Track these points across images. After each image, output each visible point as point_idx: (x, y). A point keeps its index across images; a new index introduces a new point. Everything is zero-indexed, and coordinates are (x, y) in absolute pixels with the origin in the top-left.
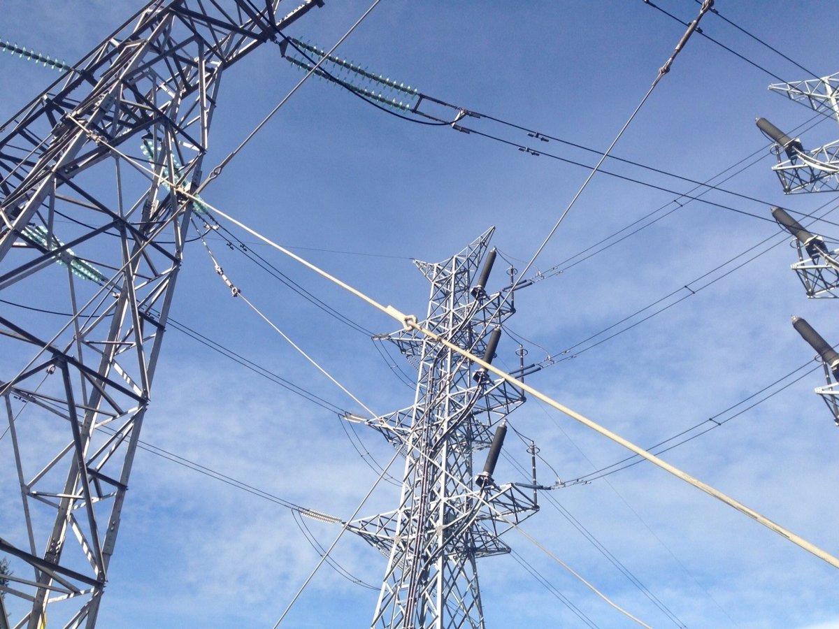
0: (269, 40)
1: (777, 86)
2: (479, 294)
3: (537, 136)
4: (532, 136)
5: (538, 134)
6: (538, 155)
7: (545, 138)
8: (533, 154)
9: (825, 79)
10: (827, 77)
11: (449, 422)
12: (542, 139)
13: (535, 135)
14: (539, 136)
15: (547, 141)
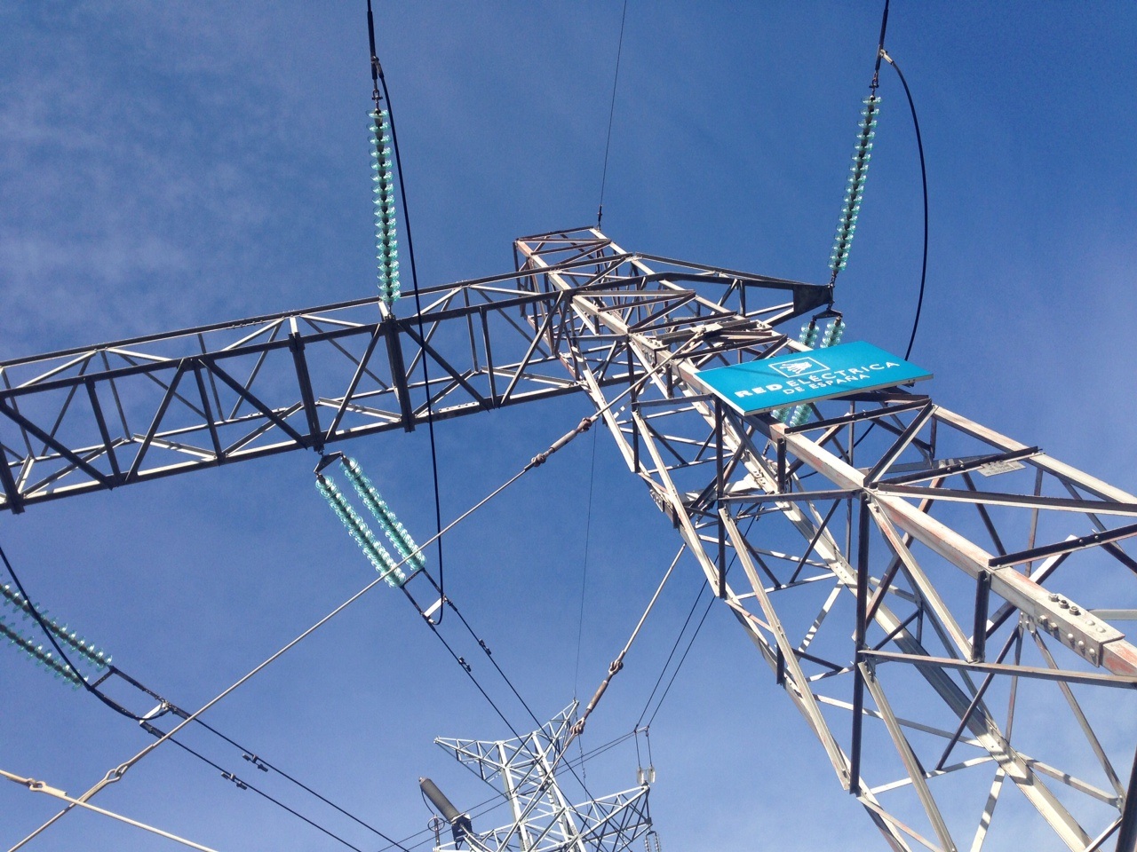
1: (445, 741)
3: (254, 762)
4: (248, 759)
5: (257, 758)
6: (245, 788)
7: (265, 766)
8: (238, 785)
9: (500, 743)
10: (503, 742)
12: (260, 767)
13: (253, 758)
14: (258, 761)
15: (266, 770)
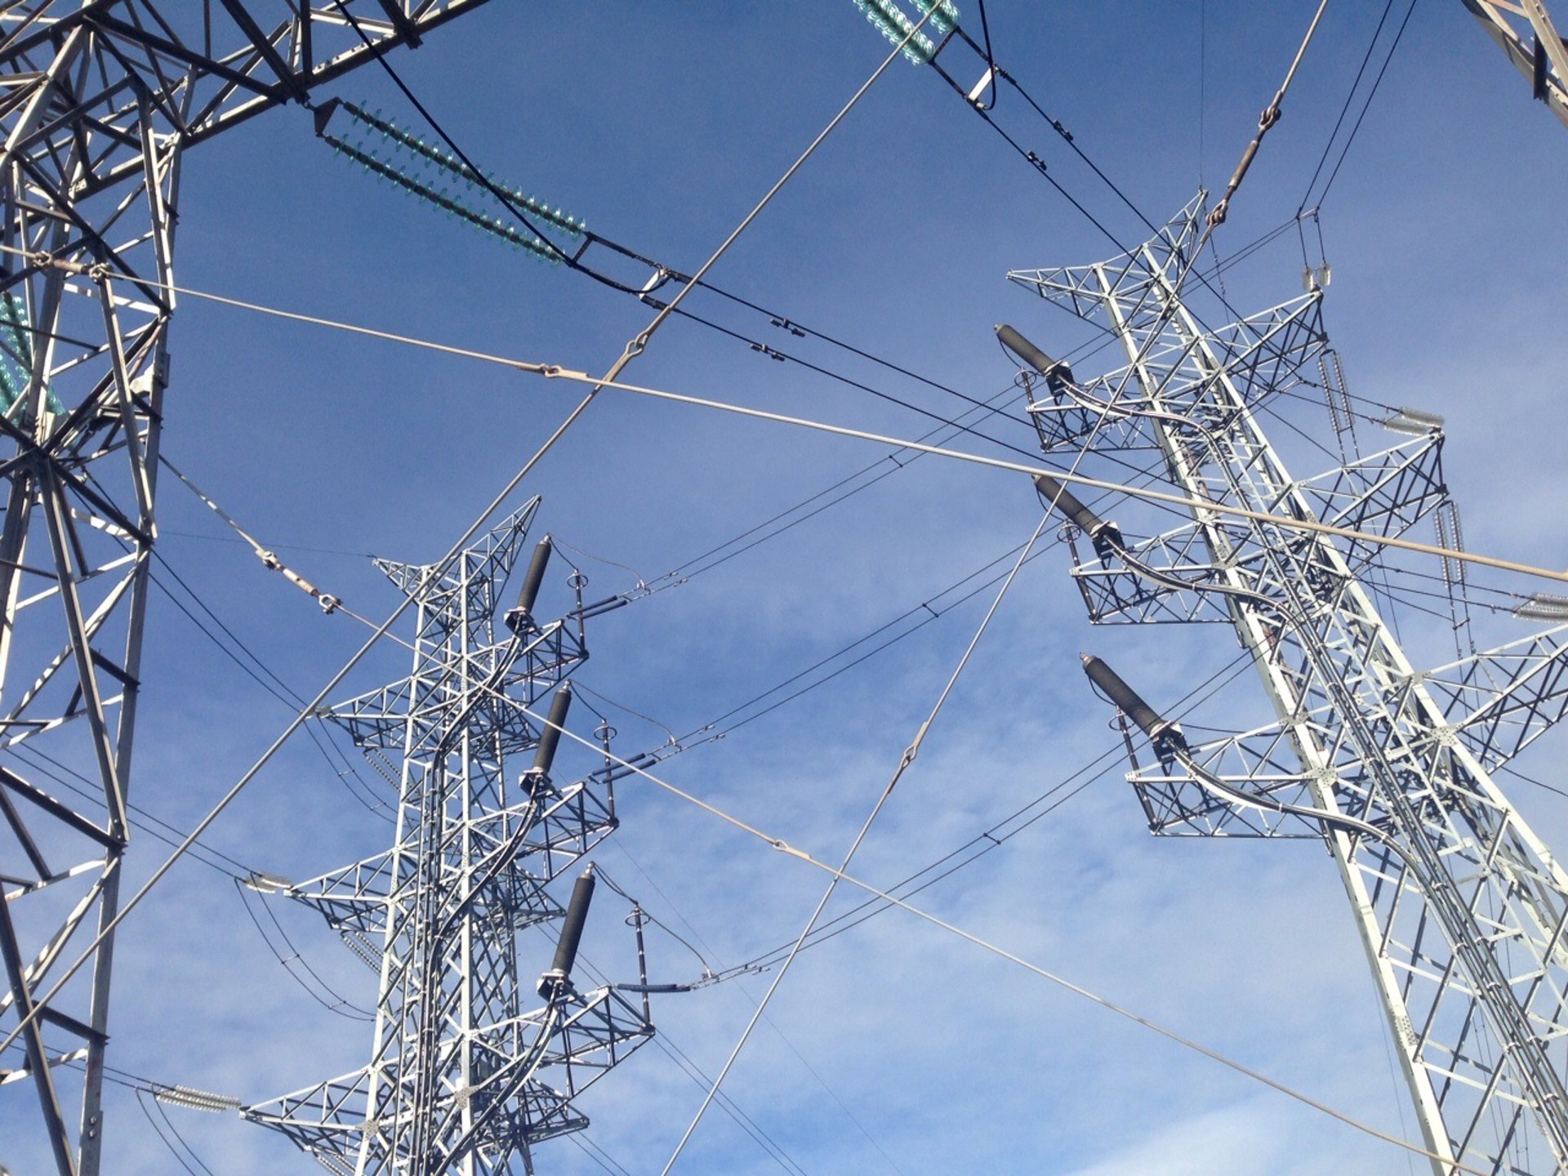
0: (291, 101)
1: (1021, 274)
2: (521, 625)
3: (786, 326)
4: (778, 324)
5: (788, 322)
6: (782, 360)
7: (799, 329)
8: (774, 357)
9: (1097, 266)
10: (1101, 264)
11: (472, 877)
12: (795, 332)
13: (783, 323)
14: (790, 326)
15: (803, 335)
